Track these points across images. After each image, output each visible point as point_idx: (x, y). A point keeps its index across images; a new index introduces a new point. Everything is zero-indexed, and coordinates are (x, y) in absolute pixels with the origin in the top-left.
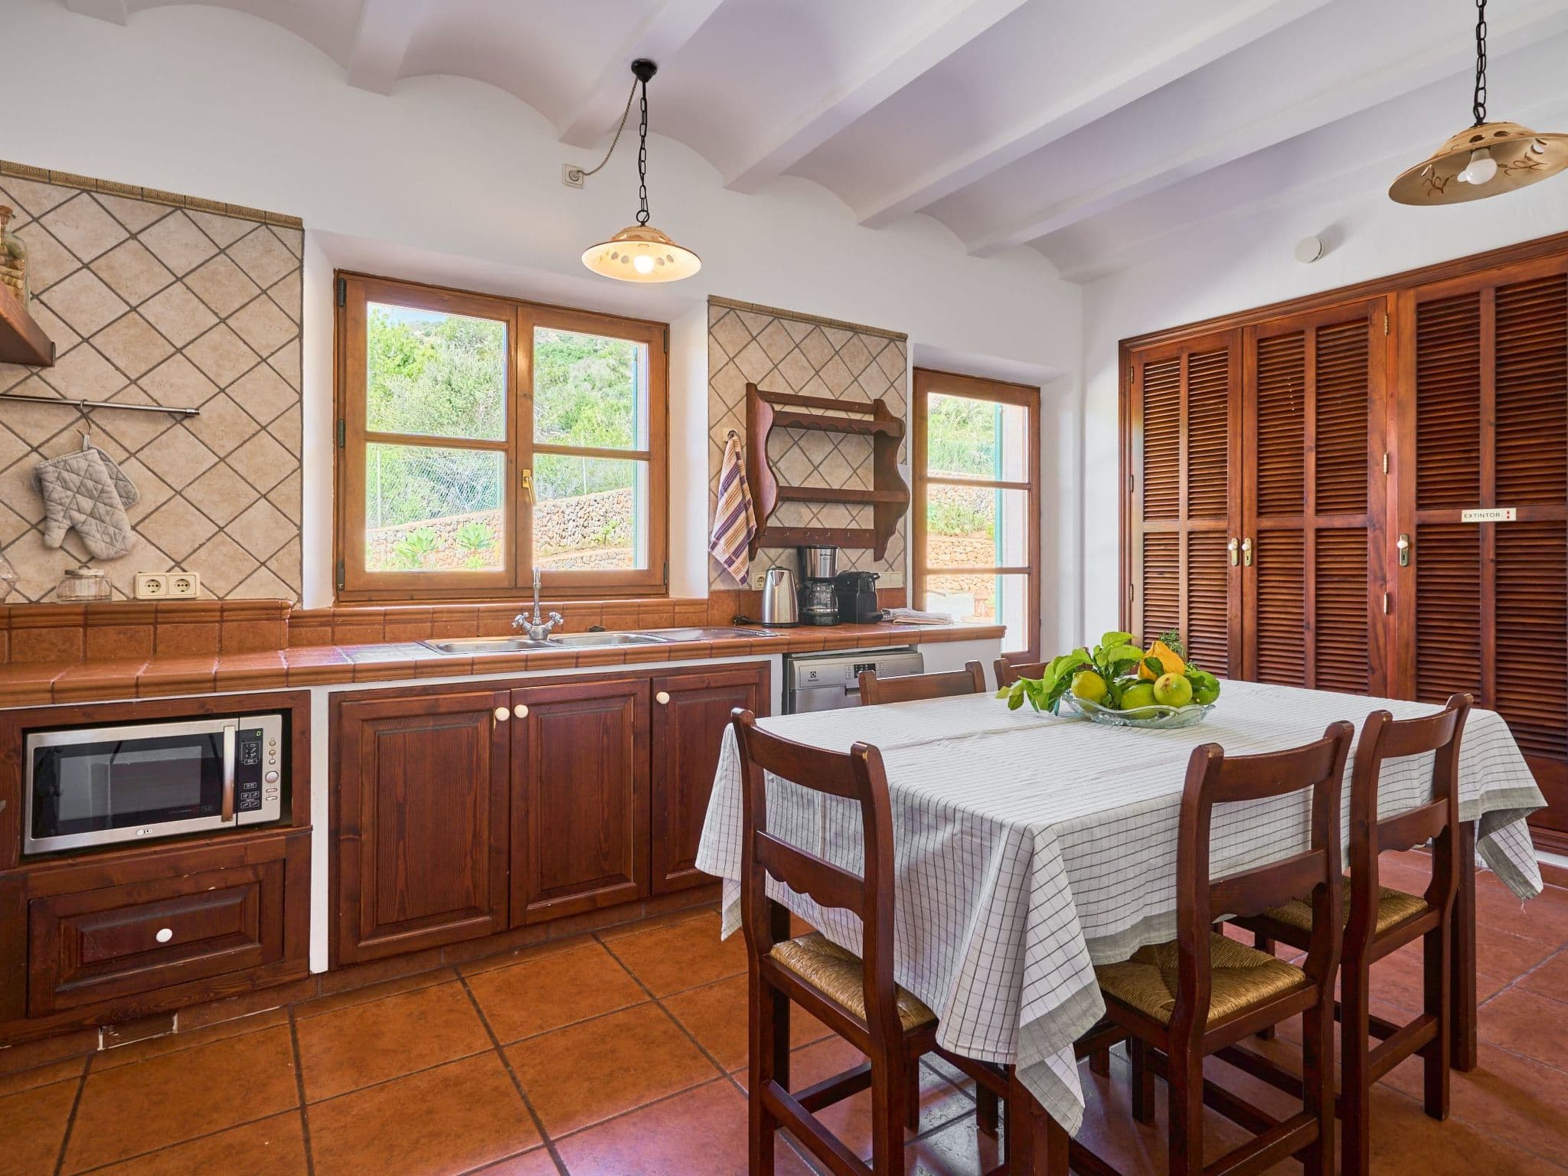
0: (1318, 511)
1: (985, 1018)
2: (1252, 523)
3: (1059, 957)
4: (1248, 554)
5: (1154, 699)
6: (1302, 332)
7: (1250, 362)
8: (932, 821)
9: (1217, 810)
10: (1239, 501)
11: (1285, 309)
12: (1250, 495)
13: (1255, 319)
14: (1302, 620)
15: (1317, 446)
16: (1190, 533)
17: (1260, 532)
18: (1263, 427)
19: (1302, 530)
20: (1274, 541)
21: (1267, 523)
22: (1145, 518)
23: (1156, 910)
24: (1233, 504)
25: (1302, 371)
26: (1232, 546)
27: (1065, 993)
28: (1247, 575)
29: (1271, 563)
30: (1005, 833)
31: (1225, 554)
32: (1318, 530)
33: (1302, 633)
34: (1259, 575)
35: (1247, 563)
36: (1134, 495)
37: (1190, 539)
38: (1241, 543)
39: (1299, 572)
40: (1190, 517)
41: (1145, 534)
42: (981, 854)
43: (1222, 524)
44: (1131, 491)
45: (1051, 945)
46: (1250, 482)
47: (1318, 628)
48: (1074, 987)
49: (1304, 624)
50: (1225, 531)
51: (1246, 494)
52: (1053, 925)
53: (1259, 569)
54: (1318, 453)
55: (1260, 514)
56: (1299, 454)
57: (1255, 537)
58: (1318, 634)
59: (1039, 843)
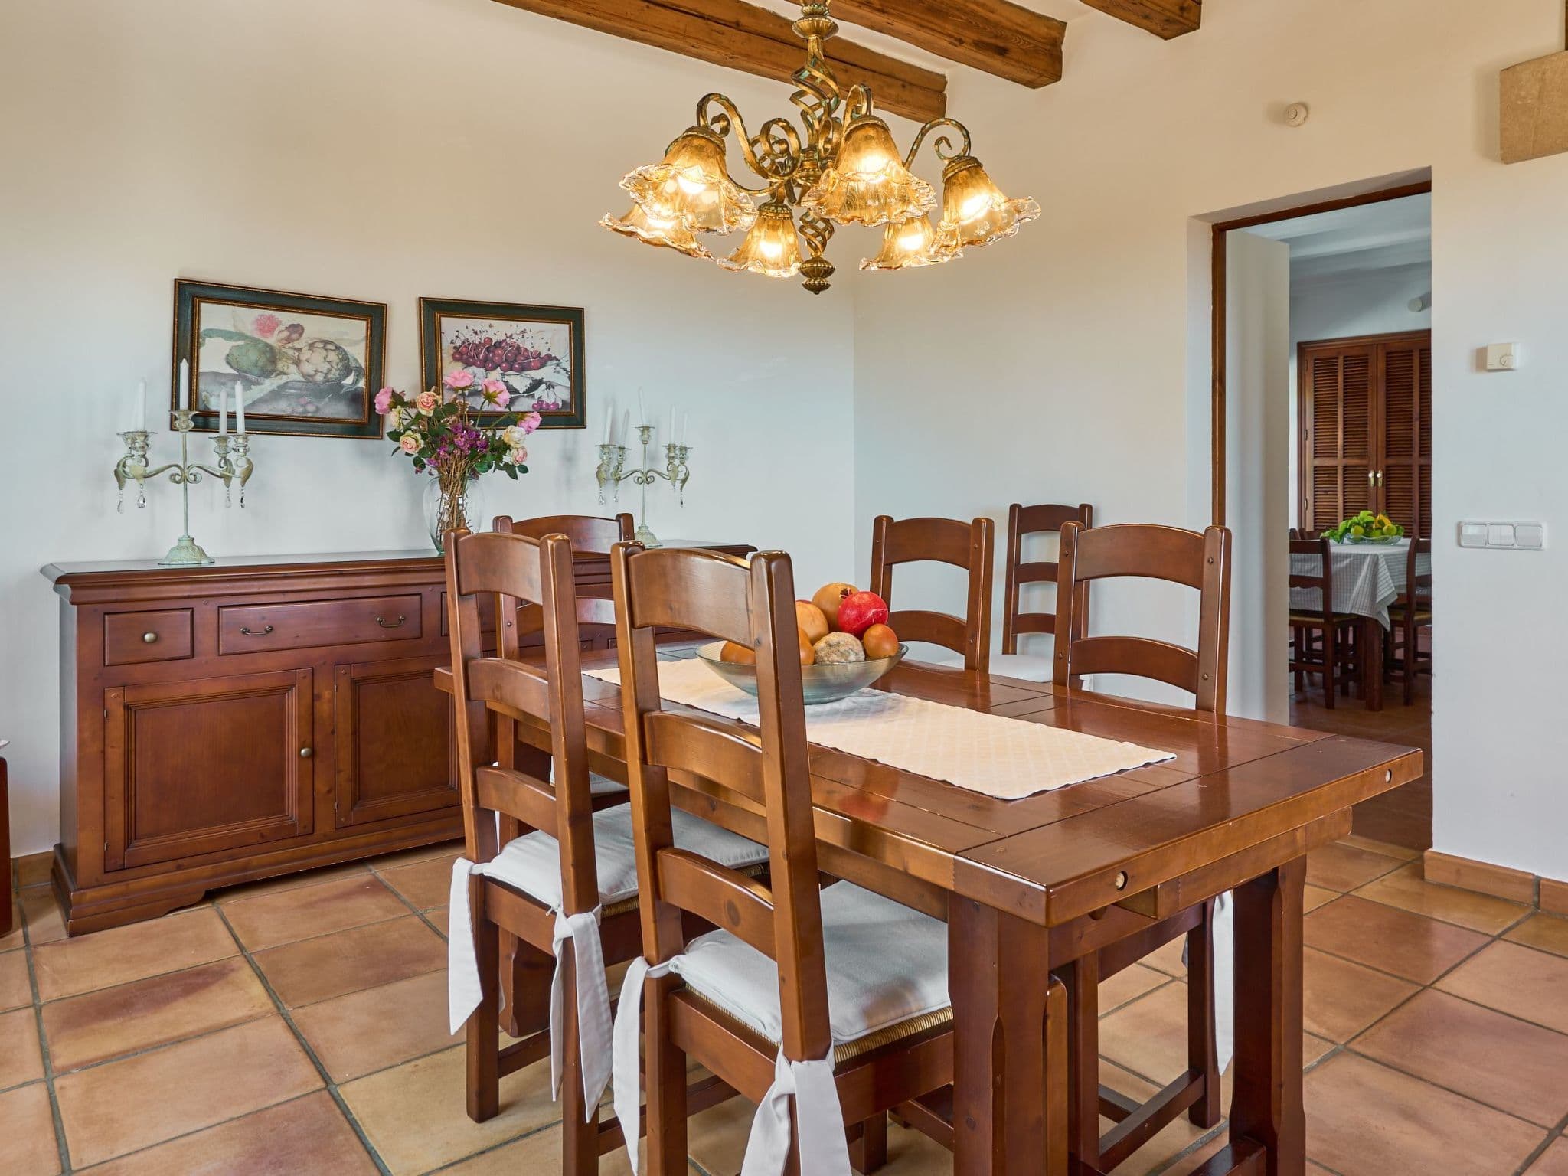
0: (1420, 455)
1: (1365, 605)
2: (1383, 461)
3: (1386, 584)
4: (1380, 480)
5: (1383, 534)
6: (1412, 351)
7: (1382, 365)
8: (1342, 559)
9: (1418, 554)
10: (1375, 448)
11: (1404, 337)
12: (1382, 443)
13: (1385, 340)
14: (1411, 518)
15: (1421, 418)
16: (1345, 467)
17: (1387, 466)
18: (1389, 405)
19: (1411, 466)
20: (1396, 472)
21: (1392, 461)
22: (1315, 457)
23: (1402, 583)
24: (1371, 449)
25: (1412, 374)
26: (1371, 475)
27: (1388, 593)
28: (1380, 492)
29: (1394, 485)
30: (1369, 557)
31: (1367, 479)
32: (1421, 466)
33: (1411, 525)
34: (1387, 492)
35: (1380, 485)
36: (1307, 442)
37: (1344, 471)
38: (1376, 473)
39: (1410, 490)
40: (1344, 457)
41: (1315, 467)
42: (1361, 564)
43: (1364, 462)
44: (1306, 439)
45: (1384, 581)
46: (1381, 437)
47: (1420, 522)
48: (1391, 591)
49: (1413, 520)
50: (1366, 466)
51: (1379, 444)
52: (1384, 577)
53: (1387, 488)
54: (1421, 421)
55: (1388, 456)
56: (1410, 421)
57: (1384, 468)
58: (1421, 526)
59: (1379, 557)
